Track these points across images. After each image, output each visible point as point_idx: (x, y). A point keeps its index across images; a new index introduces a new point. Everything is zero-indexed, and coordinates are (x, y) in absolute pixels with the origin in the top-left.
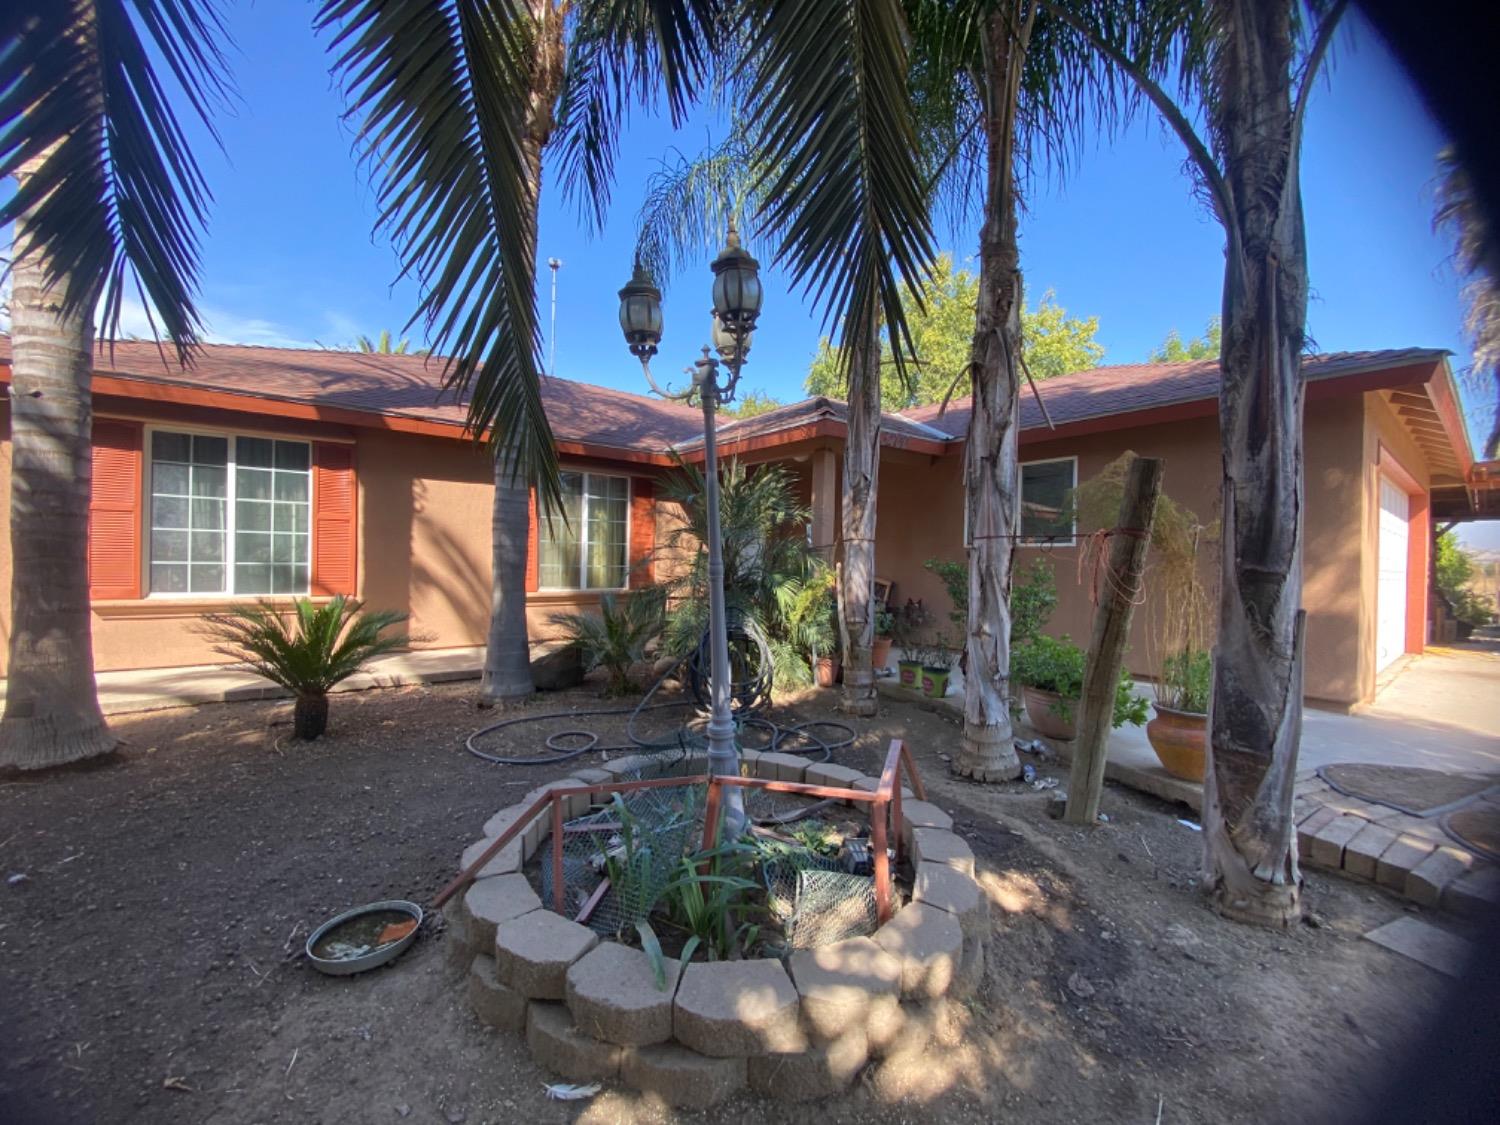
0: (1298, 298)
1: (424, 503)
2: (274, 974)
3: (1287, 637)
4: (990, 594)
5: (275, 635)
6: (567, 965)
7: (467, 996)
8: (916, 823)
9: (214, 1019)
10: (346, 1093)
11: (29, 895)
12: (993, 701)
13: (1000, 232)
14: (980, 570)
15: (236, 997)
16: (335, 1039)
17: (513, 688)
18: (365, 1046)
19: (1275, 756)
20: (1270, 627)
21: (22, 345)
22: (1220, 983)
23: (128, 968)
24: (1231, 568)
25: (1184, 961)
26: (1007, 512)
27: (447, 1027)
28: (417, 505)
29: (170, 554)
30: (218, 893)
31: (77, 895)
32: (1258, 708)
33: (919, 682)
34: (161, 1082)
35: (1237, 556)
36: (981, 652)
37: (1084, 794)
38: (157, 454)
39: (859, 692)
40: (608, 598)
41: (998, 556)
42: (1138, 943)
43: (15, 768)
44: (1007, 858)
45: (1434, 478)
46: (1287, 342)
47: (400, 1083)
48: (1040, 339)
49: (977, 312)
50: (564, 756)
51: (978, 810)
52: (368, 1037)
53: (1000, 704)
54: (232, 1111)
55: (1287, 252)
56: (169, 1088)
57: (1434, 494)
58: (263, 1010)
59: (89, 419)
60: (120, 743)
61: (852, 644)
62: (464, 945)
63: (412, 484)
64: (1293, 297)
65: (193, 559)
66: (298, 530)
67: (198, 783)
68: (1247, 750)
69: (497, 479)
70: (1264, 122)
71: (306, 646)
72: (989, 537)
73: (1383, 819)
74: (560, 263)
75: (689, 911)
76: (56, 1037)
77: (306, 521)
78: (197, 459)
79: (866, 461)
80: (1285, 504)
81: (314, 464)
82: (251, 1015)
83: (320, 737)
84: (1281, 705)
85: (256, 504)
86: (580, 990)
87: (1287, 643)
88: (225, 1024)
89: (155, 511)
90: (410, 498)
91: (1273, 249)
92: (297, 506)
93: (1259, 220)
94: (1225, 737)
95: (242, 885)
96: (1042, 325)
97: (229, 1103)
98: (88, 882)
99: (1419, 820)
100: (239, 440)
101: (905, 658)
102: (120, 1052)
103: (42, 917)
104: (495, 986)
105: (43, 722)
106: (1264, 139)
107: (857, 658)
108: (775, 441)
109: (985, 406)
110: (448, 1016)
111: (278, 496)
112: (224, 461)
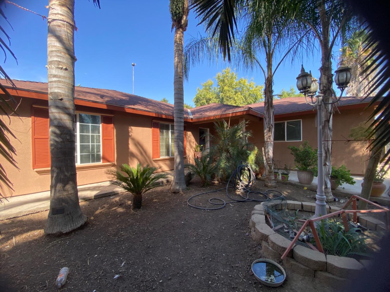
1: (132, 134)
4: (328, 155)
12: (328, 182)
14: (325, 149)
26: (331, 134)
28: (130, 134)
36: (325, 169)
39: (273, 181)
53: (330, 182)
61: (270, 169)
63: (129, 128)
66: (96, 143)
72: (328, 141)
74: (135, 64)
77: (99, 140)
79: (272, 121)
81: (102, 122)
85: (84, 135)
90: (128, 132)
92: (96, 135)
100: (80, 115)
107: (271, 172)
111: (92, 133)
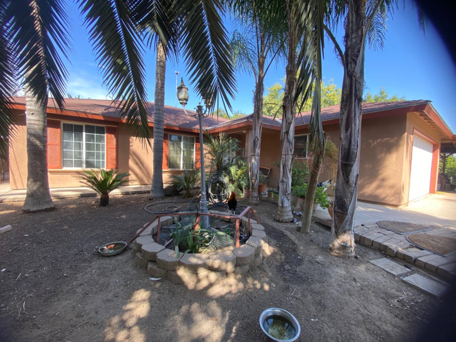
0: (361, 88)
1: (133, 144)
2: (91, 255)
3: (353, 181)
4: (285, 171)
5: (95, 179)
6: (157, 253)
7: (135, 261)
8: (254, 228)
9: (77, 263)
10: (105, 278)
11: (33, 238)
12: (285, 200)
13: (291, 67)
14: (283, 163)
15: (82, 259)
16: (104, 268)
17: (158, 195)
18: (111, 269)
19: (348, 213)
20: (348, 179)
21: (29, 101)
22: (323, 268)
23: (57, 253)
24: (340, 163)
25: (317, 264)
26: (291, 148)
27: (130, 267)
29: (68, 157)
30: (79, 239)
31: (45, 239)
32: (345, 201)
33: (273, 197)
34: (63, 275)
35: (341, 159)
36: (282, 186)
37: (305, 224)
38: (65, 130)
39: (254, 198)
40: (186, 171)
41: (288, 160)
42: (307, 259)
43: (29, 210)
44: (281, 240)
45: (442, 140)
46: (357, 101)
47: (117, 276)
48: (327, 94)
49: (285, 90)
50: (170, 212)
51: (277, 228)
52: (111, 268)
53: (288, 201)
54: (79, 281)
55: (358, 75)
56: (65, 276)
57: (442, 144)
58: (88, 262)
59: (46, 120)
60: (56, 205)
61: (252, 185)
62: (135, 250)
63: (130, 138)
64: (359, 88)
65: (74, 158)
66: (102, 151)
67: (75, 215)
68: (341, 211)
69: (154, 137)
70: (355, 38)
71: (102, 181)
72: (285, 155)
73: (388, 234)
74: (178, 72)
75: (189, 244)
76: (39, 266)
77: (104, 148)
78: (75, 131)
79: (258, 133)
80: (354, 145)
81: (106, 133)
82: (85, 263)
83: (107, 206)
84: (350, 200)
85: (90, 143)
86: (158, 257)
87: (353, 183)
88: (79, 264)
89: (64, 145)
91: (354, 74)
92: (102, 144)
93: (351, 66)
94: (336, 208)
95: (85, 237)
96: (328, 90)
97: (78, 279)
98: (47, 236)
99: (400, 235)
100: (86, 126)
101: (269, 190)
102: (54, 269)
103: (36, 243)
104: (141, 258)
105: (36, 199)
106: (354, 43)
107: (254, 189)
108: (236, 126)
109: (285, 118)
110: (130, 264)
111: (97, 142)
112: (82, 131)
